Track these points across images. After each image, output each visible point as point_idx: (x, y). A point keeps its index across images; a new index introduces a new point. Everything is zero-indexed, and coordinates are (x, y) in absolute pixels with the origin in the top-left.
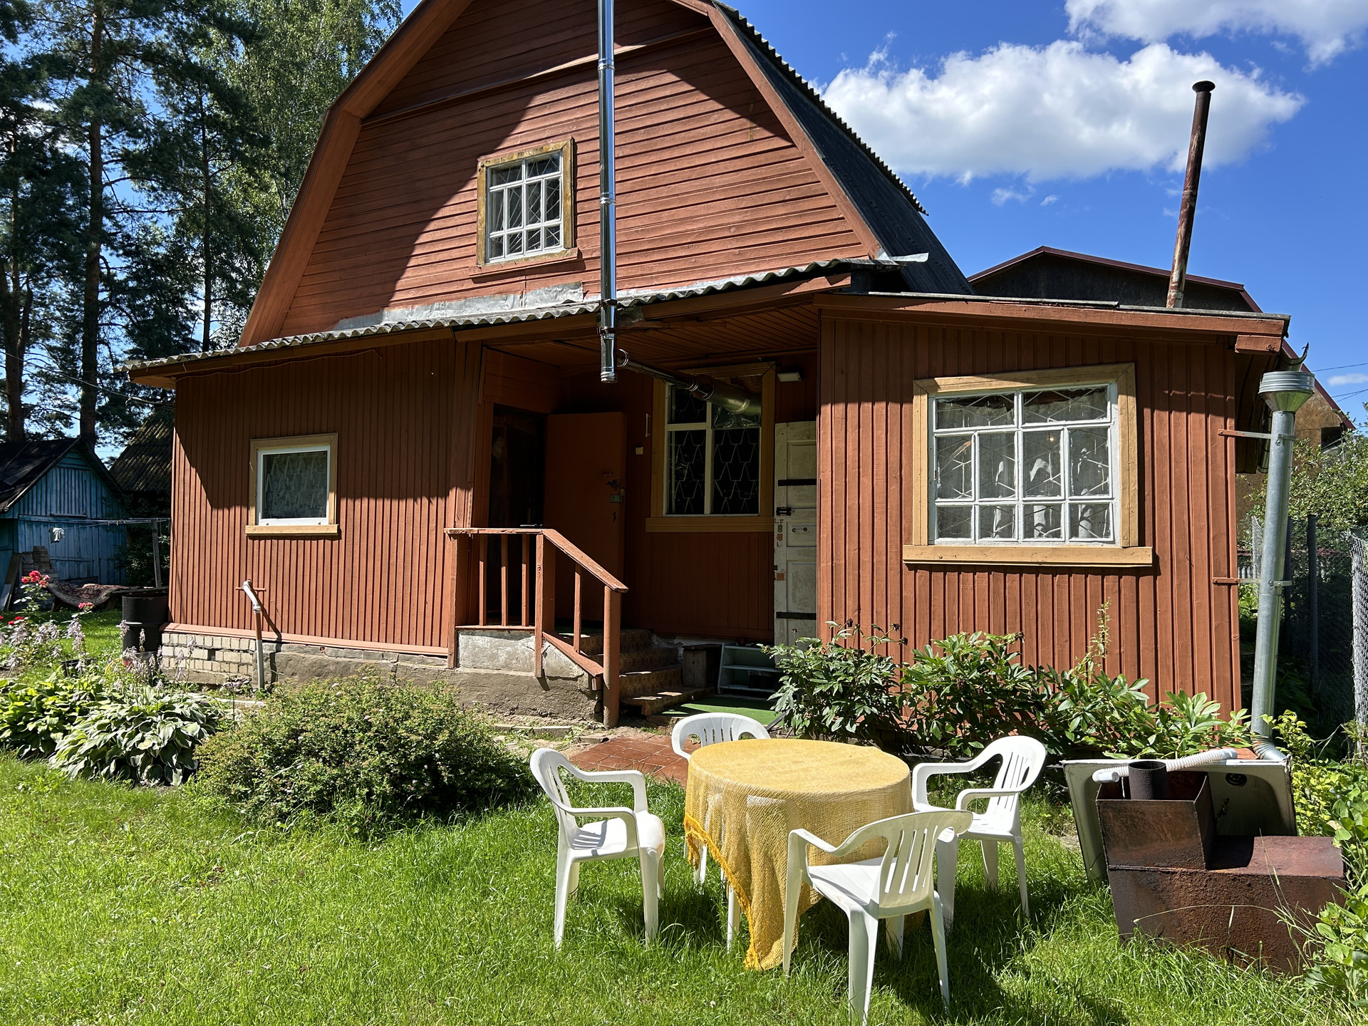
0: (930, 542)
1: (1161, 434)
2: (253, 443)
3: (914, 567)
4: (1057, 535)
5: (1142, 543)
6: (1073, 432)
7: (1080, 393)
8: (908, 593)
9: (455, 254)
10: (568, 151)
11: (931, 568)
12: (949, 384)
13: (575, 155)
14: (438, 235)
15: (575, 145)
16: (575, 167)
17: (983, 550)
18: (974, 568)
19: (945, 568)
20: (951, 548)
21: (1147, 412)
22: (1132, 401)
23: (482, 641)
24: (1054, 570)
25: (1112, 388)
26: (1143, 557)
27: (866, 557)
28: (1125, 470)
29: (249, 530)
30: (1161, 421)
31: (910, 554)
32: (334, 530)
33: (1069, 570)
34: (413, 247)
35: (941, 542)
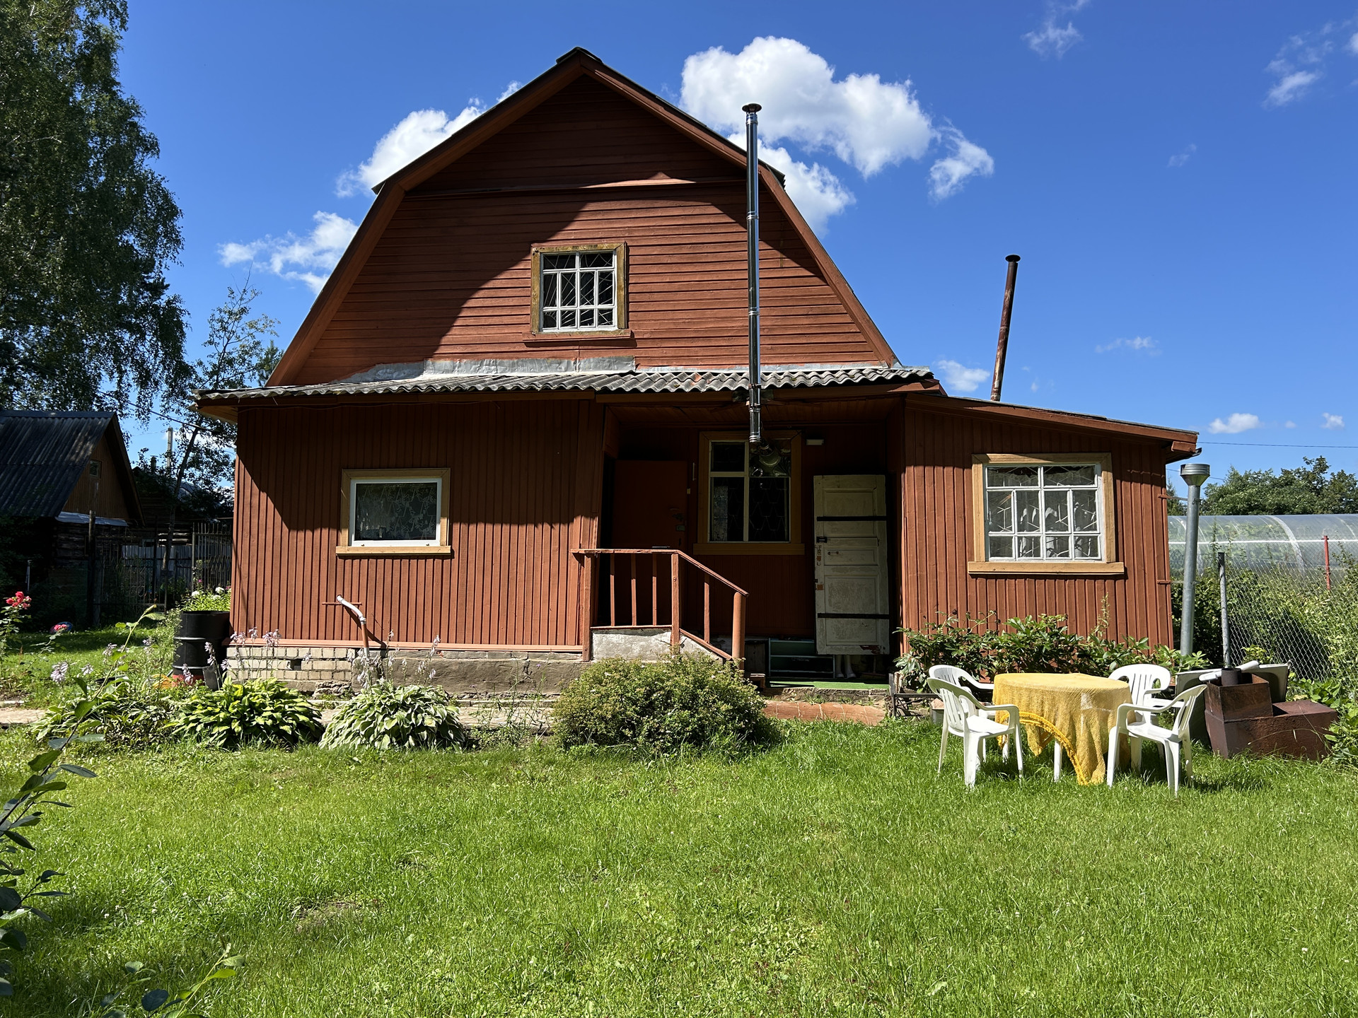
0: (987, 560)
1: (1126, 496)
2: (345, 473)
3: (975, 576)
4: (1067, 555)
5: (1117, 560)
6: (1074, 492)
7: (1077, 469)
8: (971, 593)
9: (506, 320)
10: (622, 251)
11: (987, 577)
12: (996, 458)
13: (628, 256)
14: (488, 302)
15: (627, 248)
16: (627, 265)
17: (1021, 565)
18: (1015, 577)
19: (996, 577)
20: (999, 563)
21: (1118, 481)
22: (1110, 474)
23: (615, 638)
24: (1066, 577)
25: (1098, 467)
26: (1119, 568)
27: (941, 570)
28: (1107, 516)
29: (340, 550)
30: (1126, 488)
31: (972, 568)
32: (447, 550)
33: (1074, 577)
34: (460, 309)
35: (991, 559)
